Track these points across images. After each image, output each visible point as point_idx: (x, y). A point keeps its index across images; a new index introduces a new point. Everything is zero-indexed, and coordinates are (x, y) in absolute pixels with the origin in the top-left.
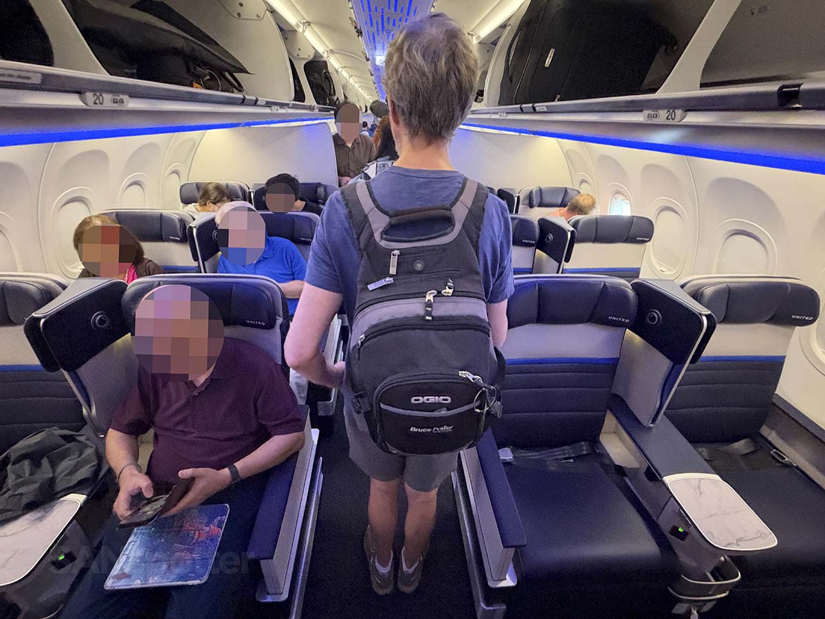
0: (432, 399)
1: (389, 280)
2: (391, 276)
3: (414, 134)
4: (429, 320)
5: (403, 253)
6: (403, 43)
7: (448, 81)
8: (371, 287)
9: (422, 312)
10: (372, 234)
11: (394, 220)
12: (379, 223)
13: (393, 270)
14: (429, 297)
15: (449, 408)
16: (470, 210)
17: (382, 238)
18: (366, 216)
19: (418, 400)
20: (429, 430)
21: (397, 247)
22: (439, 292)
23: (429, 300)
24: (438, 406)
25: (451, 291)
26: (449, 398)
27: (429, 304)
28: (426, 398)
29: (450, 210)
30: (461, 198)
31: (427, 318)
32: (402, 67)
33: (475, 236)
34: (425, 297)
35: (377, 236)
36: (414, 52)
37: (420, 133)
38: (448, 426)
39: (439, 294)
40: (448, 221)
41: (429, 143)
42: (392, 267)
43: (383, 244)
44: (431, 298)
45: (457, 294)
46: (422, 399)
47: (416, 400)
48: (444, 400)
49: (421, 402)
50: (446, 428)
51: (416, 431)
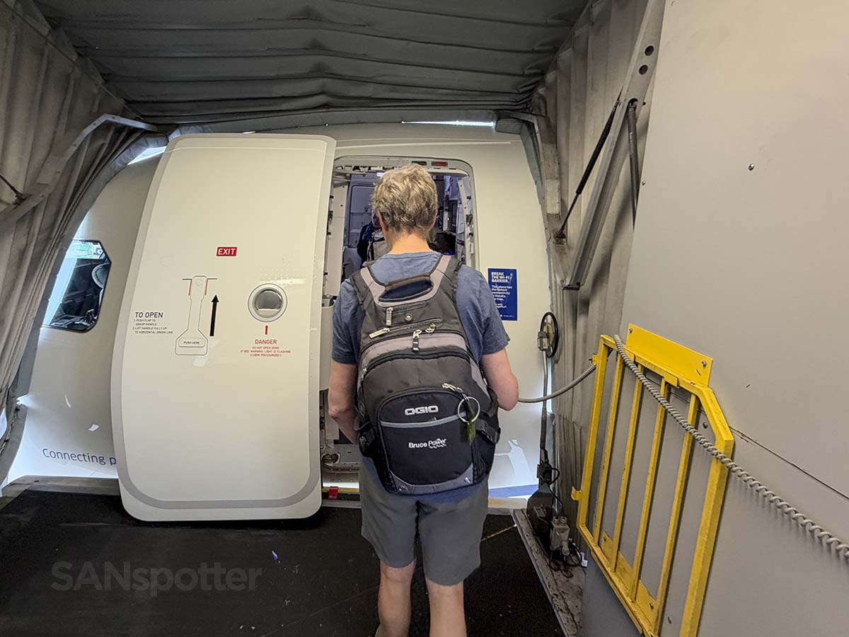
0: (423, 410)
1: (385, 330)
2: (387, 327)
4: (415, 351)
5: (396, 310)
8: (372, 336)
9: (411, 346)
10: (372, 299)
11: (388, 288)
12: (377, 291)
13: (389, 322)
15: (439, 417)
16: (445, 275)
17: (380, 300)
18: (368, 288)
19: (411, 412)
20: (425, 445)
21: (391, 305)
22: (424, 331)
23: (416, 337)
24: (427, 417)
25: (433, 330)
26: (437, 407)
27: (416, 339)
28: (417, 409)
29: (429, 276)
31: (415, 349)
34: (413, 335)
35: (376, 300)
38: (441, 439)
39: (423, 333)
40: (429, 284)
42: (387, 321)
43: (380, 304)
44: (417, 335)
45: (436, 331)
46: (415, 411)
47: (409, 412)
48: (432, 409)
49: (413, 413)
50: (440, 442)
51: (413, 446)
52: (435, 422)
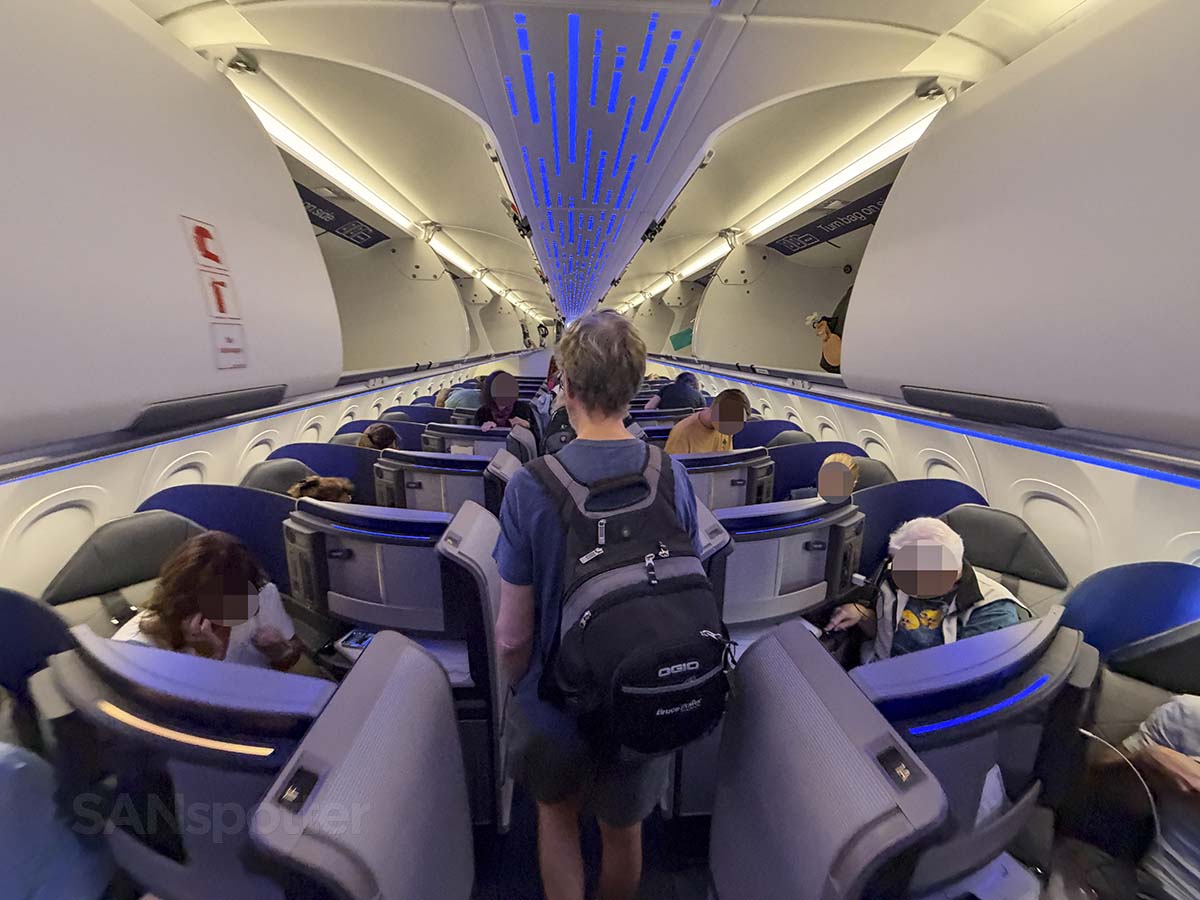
0: (680, 668)
1: (600, 550)
2: (600, 546)
3: (590, 408)
4: (654, 584)
5: (610, 522)
6: (579, 332)
7: (620, 364)
8: (584, 560)
9: (646, 578)
10: (576, 507)
11: (595, 491)
12: (580, 495)
13: (602, 540)
14: (649, 561)
15: (698, 673)
16: (661, 474)
17: (587, 510)
18: (566, 490)
19: (665, 672)
20: (677, 709)
21: (602, 517)
22: (657, 555)
23: (650, 564)
24: (684, 676)
25: (667, 552)
26: (697, 663)
27: (651, 568)
28: (673, 667)
29: (641, 475)
30: (649, 463)
31: (653, 582)
32: (578, 351)
33: (670, 498)
34: (645, 561)
35: (581, 508)
36: (589, 340)
37: (596, 405)
38: (697, 700)
39: (657, 558)
40: (644, 486)
41: (607, 415)
42: (600, 538)
43: (588, 514)
44: (651, 561)
45: (673, 554)
46: (670, 670)
47: (663, 672)
48: (691, 666)
49: (668, 673)
50: (695, 703)
51: (663, 713)
52: (693, 682)
